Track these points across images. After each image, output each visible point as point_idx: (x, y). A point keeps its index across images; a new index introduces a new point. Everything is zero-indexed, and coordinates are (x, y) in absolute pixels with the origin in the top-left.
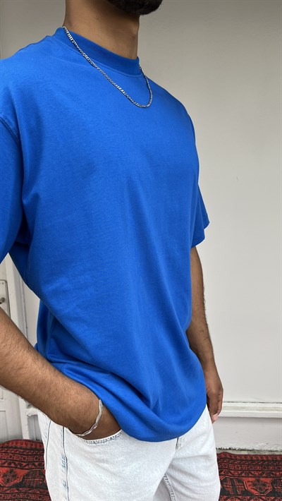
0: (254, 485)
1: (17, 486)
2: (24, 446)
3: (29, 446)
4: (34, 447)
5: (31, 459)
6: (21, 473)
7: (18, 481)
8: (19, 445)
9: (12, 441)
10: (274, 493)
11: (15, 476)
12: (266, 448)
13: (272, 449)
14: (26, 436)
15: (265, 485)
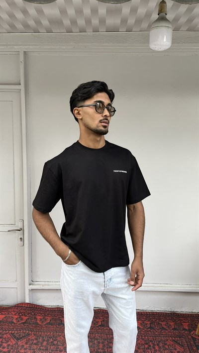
0: (141, 324)
1: (23, 323)
2: (26, 306)
3: (29, 306)
4: (31, 306)
5: (29, 312)
6: (25, 318)
7: (23, 321)
8: (23, 305)
9: (20, 304)
10: (150, 327)
11: (22, 319)
12: (149, 309)
13: (152, 309)
14: (27, 301)
15: (146, 324)
